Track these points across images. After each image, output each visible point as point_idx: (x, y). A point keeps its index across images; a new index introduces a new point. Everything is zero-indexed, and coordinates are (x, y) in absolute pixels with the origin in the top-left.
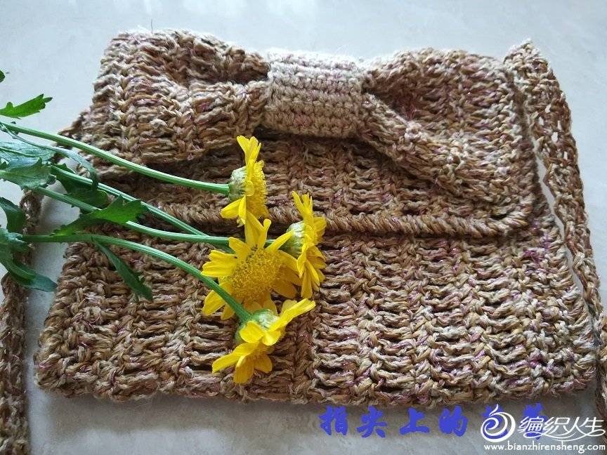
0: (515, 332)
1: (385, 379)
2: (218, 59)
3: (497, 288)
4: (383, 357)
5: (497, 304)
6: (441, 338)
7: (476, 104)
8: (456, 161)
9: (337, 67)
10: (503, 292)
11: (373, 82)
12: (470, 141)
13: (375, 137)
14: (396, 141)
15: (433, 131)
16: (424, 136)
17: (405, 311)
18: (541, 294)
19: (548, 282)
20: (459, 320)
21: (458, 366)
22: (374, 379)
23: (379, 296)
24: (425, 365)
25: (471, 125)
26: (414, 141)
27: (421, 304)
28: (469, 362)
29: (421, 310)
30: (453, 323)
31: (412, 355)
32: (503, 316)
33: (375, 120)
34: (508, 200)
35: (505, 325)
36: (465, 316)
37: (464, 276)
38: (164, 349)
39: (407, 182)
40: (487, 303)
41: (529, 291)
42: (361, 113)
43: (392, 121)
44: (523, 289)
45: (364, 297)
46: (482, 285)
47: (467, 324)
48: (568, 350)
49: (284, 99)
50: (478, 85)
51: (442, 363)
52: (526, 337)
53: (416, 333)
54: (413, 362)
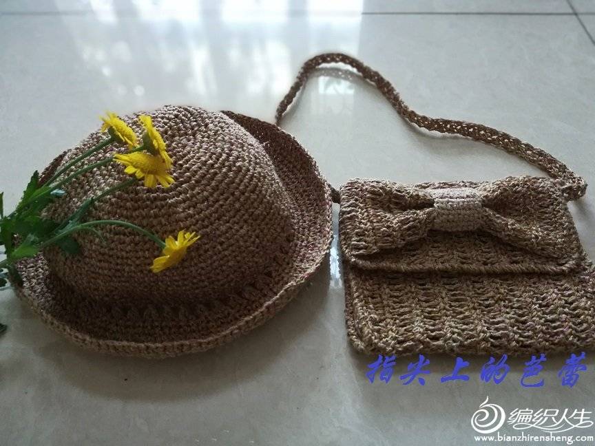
1: (522, 341)
2: (406, 200)
3: (569, 296)
4: (520, 331)
5: (572, 303)
6: (547, 321)
7: (541, 206)
8: (537, 237)
11: (486, 202)
12: (540, 227)
13: (492, 229)
14: (504, 230)
15: (519, 222)
16: (517, 225)
17: (525, 308)
20: (554, 311)
21: (557, 334)
22: (518, 342)
23: (510, 301)
25: (539, 217)
26: (514, 229)
27: (533, 303)
28: (562, 332)
29: (533, 306)
30: (551, 313)
31: (534, 329)
32: (574, 309)
33: (491, 220)
36: (556, 309)
37: (552, 290)
38: (413, 331)
39: (509, 248)
40: (566, 303)
42: (483, 218)
43: (500, 220)
45: (502, 303)
47: (558, 313)
50: (541, 195)
51: (549, 333)
53: (534, 318)
54: (535, 333)
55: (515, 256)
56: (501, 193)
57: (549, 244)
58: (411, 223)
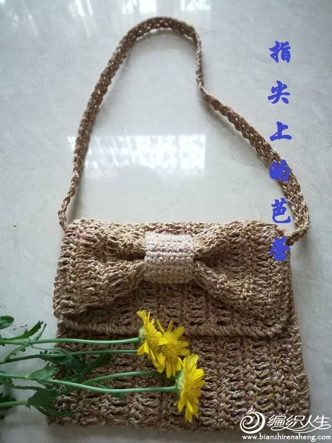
0: (270, 395)
2: (120, 249)
5: (263, 378)
6: (232, 398)
7: (259, 258)
8: (245, 298)
9: (181, 250)
10: (267, 371)
11: (200, 256)
13: (202, 284)
14: (213, 288)
18: (286, 372)
19: (290, 366)
20: (242, 387)
21: (239, 414)
24: (222, 414)
25: (256, 270)
26: (222, 288)
27: (225, 376)
28: (244, 412)
29: (224, 380)
30: (240, 389)
31: (217, 408)
32: (265, 385)
33: (201, 276)
34: (274, 317)
35: (265, 391)
36: (245, 385)
37: (248, 360)
38: (100, 405)
40: (258, 377)
41: (280, 370)
42: (194, 273)
43: (210, 277)
44: (277, 369)
46: (256, 366)
47: (247, 389)
48: (297, 405)
49: (153, 271)
50: (261, 247)
51: (231, 412)
52: (275, 397)
53: (220, 395)
54: (217, 411)
55: (224, 315)
56: (218, 245)
57: (258, 304)
58: (119, 280)
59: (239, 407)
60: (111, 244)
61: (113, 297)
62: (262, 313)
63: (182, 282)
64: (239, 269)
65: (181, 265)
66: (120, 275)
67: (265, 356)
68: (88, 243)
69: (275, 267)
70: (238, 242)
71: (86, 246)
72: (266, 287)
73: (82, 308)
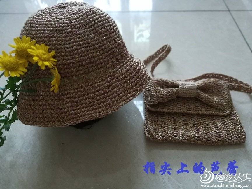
0: (230, 132)
1: (207, 139)
2: (169, 84)
3: (226, 124)
4: (207, 135)
5: (227, 127)
6: (217, 132)
7: (219, 91)
8: (216, 102)
9: (192, 85)
10: (228, 125)
11: (198, 87)
12: (218, 98)
13: (199, 97)
14: (204, 98)
15: (210, 96)
16: (209, 97)
17: (209, 128)
18: (235, 125)
19: (236, 123)
21: (221, 137)
22: (206, 139)
23: (204, 125)
24: (214, 137)
25: (218, 95)
26: (207, 98)
27: (212, 127)
28: (223, 136)
30: (219, 130)
31: (212, 135)
32: (228, 129)
33: (199, 94)
36: (221, 129)
37: (220, 122)
38: (168, 133)
39: (206, 105)
40: (225, 127)
42: (196, 93)
43: (203, 94)
44: (231, 125)
45: (201, 126)
46: (223, 124)
48: (241, 135)
49: (182, 91)
50: (219, 87)
51: (218, 136)
52: (232, 133)
53: (212, 131)
55: (208, 108)
56: (204, 85)
57: (220, 105)
58: (170, 93)
59: (220, 135)
60: (166, 82)
61: (167, 99)
62: (222, 108)
63: (192, 96)
64: (211, 95)
65: (192, 89)
66: (170, 91)
67: (226, 120)
68: (157, 82)
69: (225, 93)
70: (211, 85)
71: (157, 83)
72: (222, 100)
73: (157, 102)
